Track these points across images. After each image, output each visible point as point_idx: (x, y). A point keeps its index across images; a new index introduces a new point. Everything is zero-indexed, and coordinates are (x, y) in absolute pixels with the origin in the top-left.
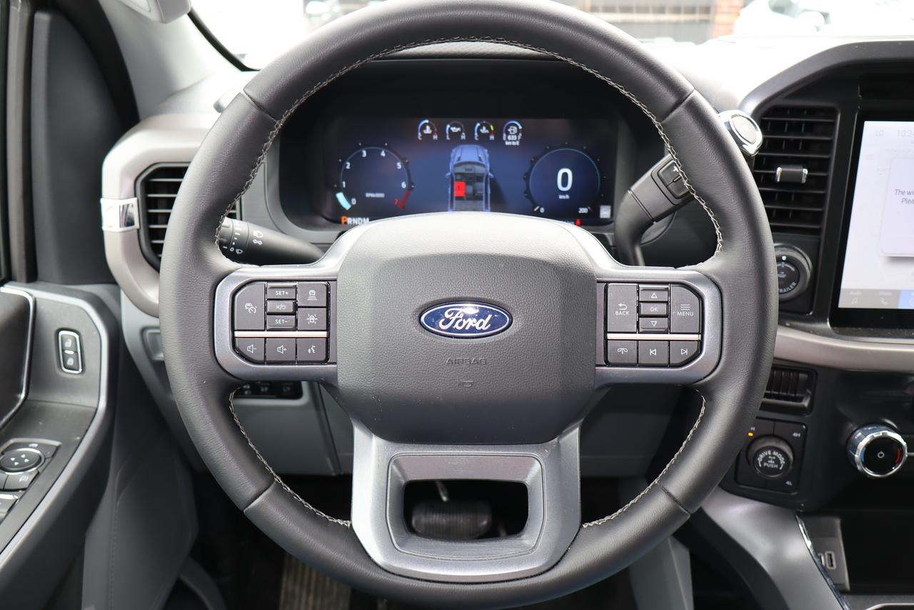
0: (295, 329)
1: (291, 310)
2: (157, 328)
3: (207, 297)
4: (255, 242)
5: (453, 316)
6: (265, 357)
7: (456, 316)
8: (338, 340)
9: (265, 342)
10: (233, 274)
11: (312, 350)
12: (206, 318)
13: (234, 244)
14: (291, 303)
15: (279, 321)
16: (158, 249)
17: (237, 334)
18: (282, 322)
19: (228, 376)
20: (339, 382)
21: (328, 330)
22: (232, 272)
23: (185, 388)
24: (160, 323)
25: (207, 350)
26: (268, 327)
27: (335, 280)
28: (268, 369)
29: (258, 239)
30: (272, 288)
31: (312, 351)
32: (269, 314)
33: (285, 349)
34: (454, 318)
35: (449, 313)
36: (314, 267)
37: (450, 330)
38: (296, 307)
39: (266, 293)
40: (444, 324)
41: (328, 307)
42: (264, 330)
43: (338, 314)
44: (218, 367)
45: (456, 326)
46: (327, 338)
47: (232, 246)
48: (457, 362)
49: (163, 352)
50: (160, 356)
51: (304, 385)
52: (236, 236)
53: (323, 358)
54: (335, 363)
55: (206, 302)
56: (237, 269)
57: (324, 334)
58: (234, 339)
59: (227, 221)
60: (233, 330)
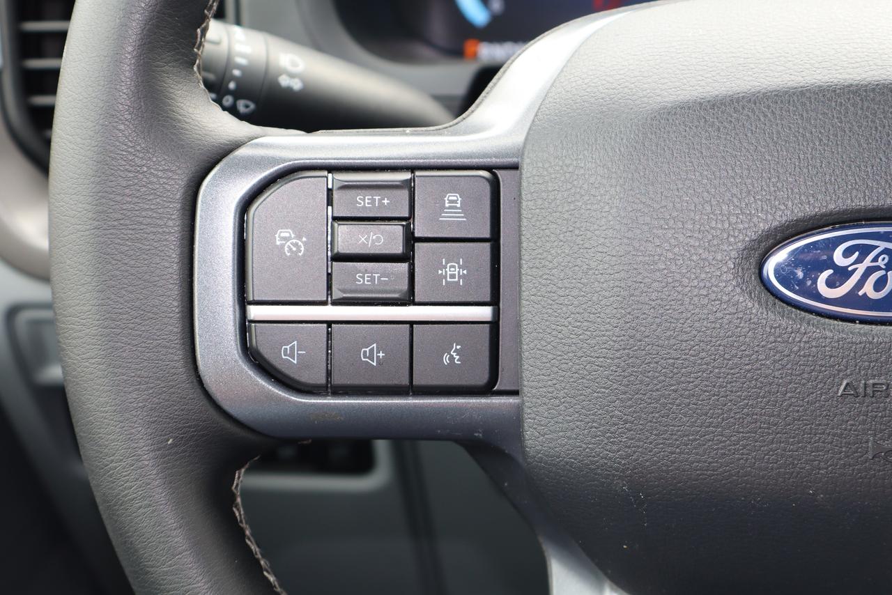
0: (409, 299)
1: (398, 248)
2: (47, 306)
3: (176, 215)
4: (284, 81)
5: (859, 261)
6: (329, 374)
7: (868, 262)
8: (526, 327)
9: (329, 334)
10: (241, 152)
11: (453, 355)
12: (173, 267)
13: (232, 86)
14: (397, 230)
15: (367, 277)
16: (43, 119)
17: (254, 312)
18: (372, 279)
19: (228, 425)
20: (529, 443)
21: (494, 301)
22: (237, 145)
23: (117, 457)
24: (53, 293)
25: (177, 356)
26: (337, 294)
27: (515, 167)
28: (336, 407)
29: (292, 76)
30: (346, 187)
31: (452, 358)
32: (339, 258)
33: (381, 355)
34: (861, 268)
35: (847, 253)
36: (455, 134)
37: (851, 299)
38: (411, 239)
39: (330, 202)
40: (831, 284)
41: (494, 240)
42: (324, 303)
43: (526, 257)
44: (205, 402)
45: (868, 289)
46: (494, 325)
47: (229, 92)
48: (869, 391)
49: (61, 360)
50: (54, 373)
51: (382, 449)
52: (239, 67)
53: (482, 378)
54: (515, 393)
55: (174, 226)
56: (252, 139)
57: (485, 313)
58: (244, 326)
59: (216, 31)
60: (243, 300)
